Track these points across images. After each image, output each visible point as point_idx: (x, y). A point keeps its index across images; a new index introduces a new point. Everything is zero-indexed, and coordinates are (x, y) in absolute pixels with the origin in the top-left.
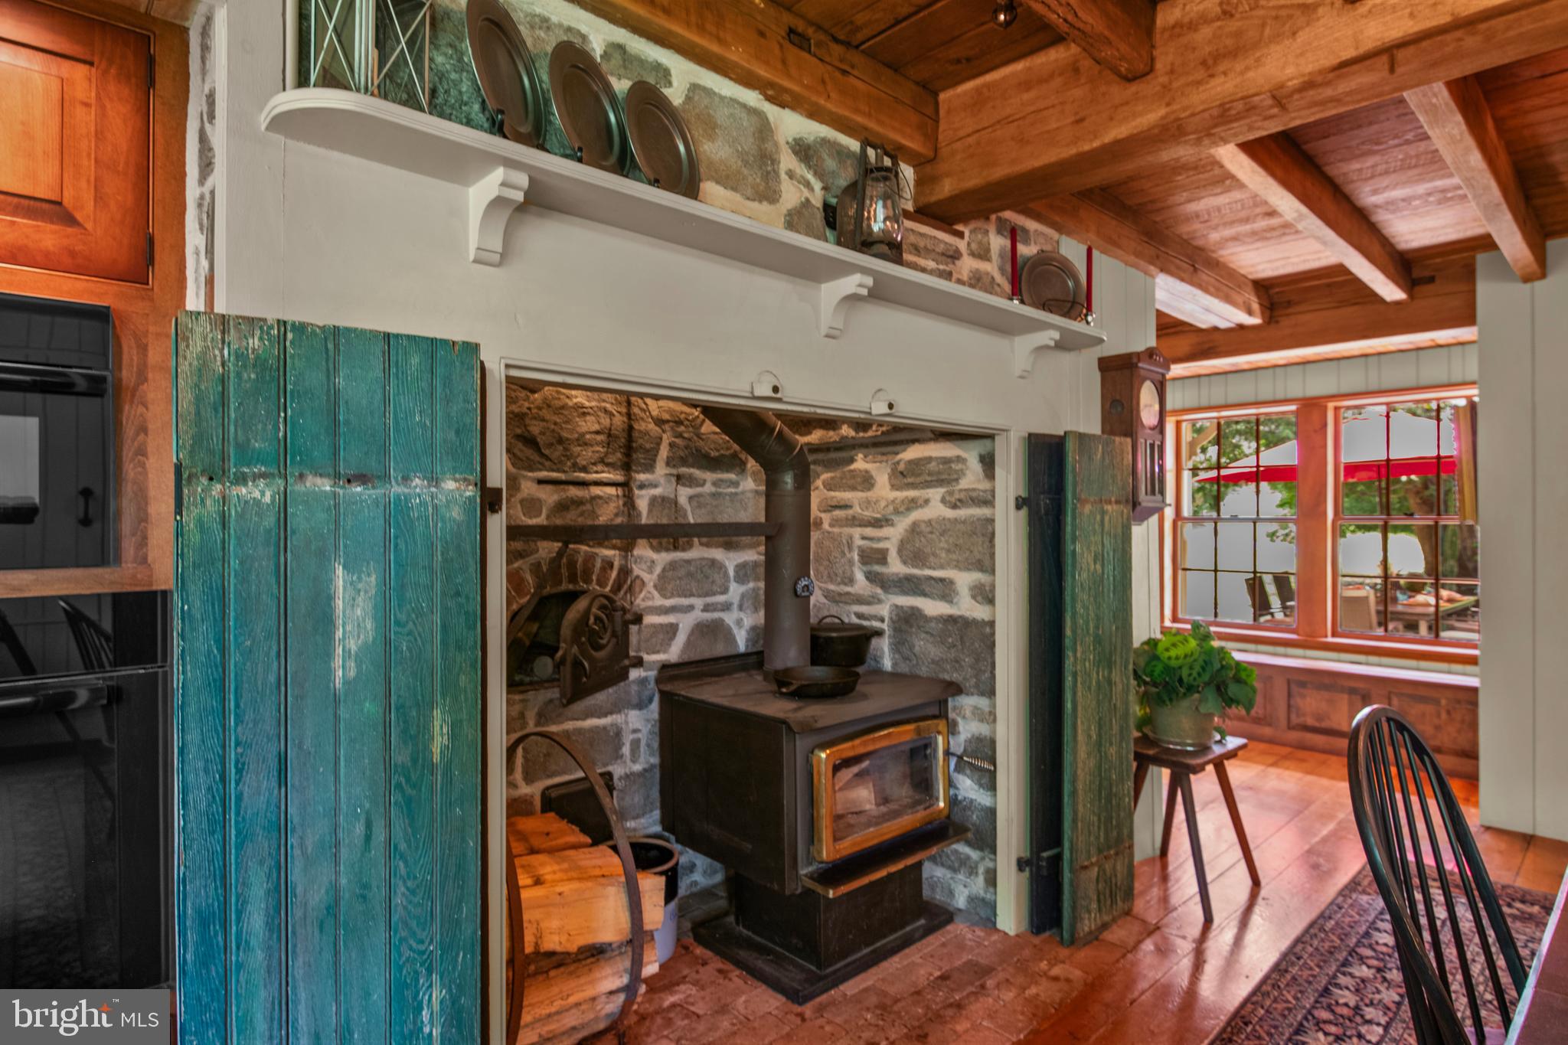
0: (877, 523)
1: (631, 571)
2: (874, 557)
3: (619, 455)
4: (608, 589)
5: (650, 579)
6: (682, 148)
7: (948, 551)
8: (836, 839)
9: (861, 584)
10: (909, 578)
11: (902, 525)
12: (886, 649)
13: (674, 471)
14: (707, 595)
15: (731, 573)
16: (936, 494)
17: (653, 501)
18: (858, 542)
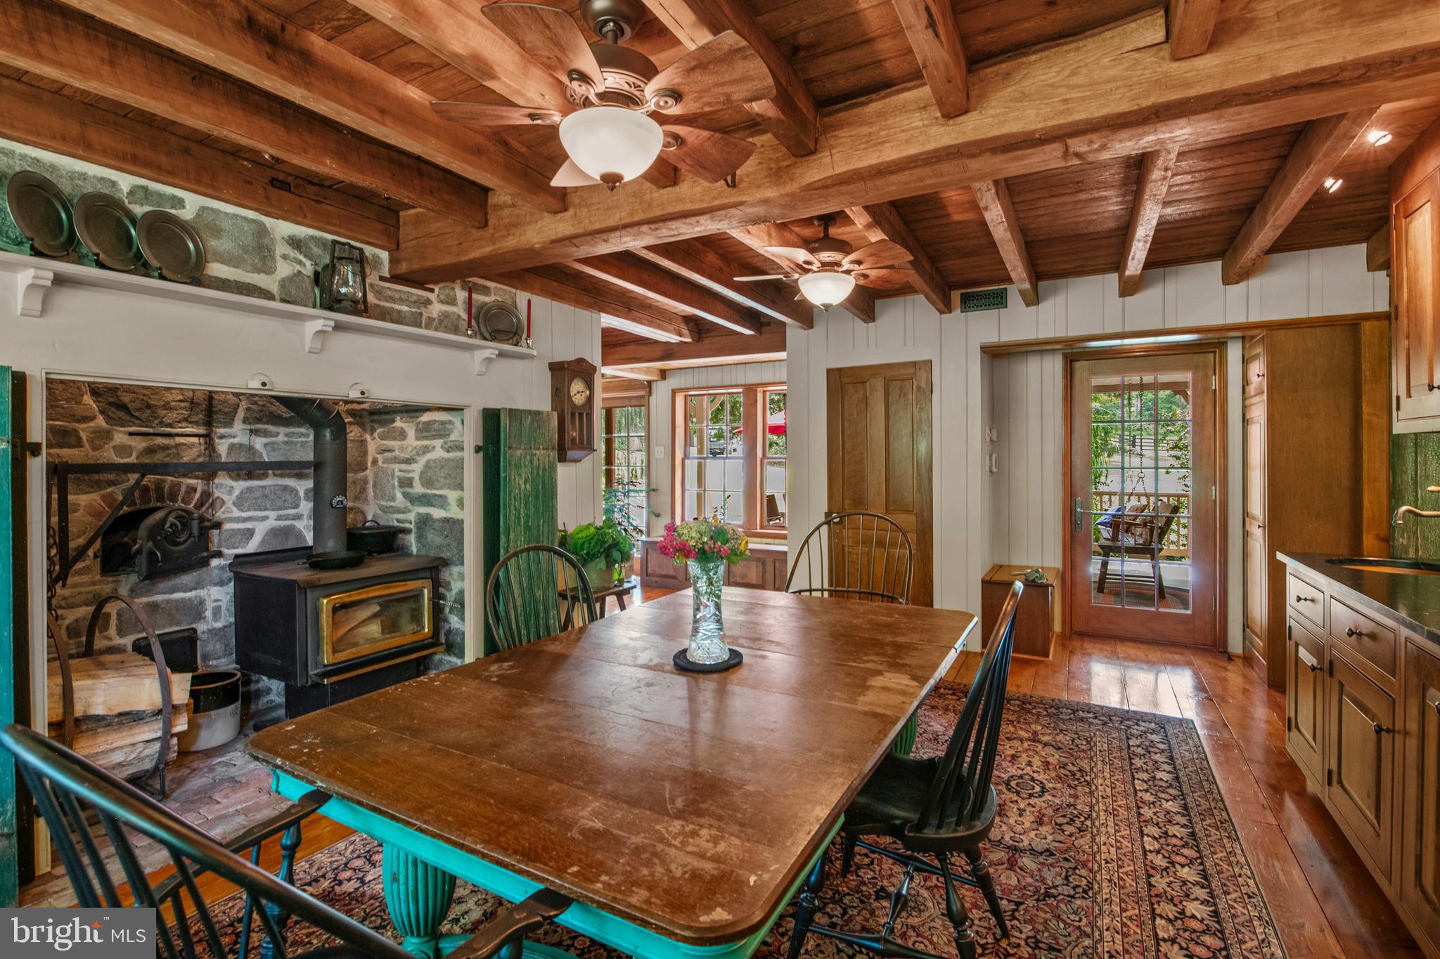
0: (408, 461)
1: (213, 493)
2: (406, 483)
3: (201, 416)
4: (192, 505)
5: (229, 500)
6: (191, 246)
7: (445, 478)
8: (334, 651)
9: (400, 500)
10: (424, 496)
11: (422, 461)
12: (413, 541)
13: (249, 427)
14: (280, 509)
15: (302, 494)
16: (438, 443)
17: (232, 447)
18: (398, 473)
